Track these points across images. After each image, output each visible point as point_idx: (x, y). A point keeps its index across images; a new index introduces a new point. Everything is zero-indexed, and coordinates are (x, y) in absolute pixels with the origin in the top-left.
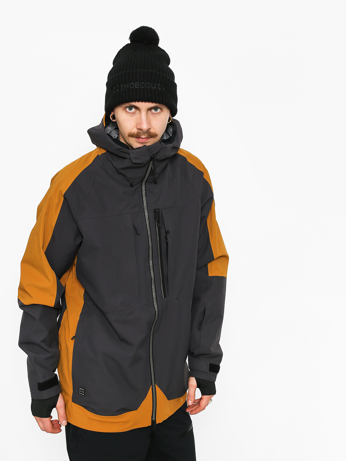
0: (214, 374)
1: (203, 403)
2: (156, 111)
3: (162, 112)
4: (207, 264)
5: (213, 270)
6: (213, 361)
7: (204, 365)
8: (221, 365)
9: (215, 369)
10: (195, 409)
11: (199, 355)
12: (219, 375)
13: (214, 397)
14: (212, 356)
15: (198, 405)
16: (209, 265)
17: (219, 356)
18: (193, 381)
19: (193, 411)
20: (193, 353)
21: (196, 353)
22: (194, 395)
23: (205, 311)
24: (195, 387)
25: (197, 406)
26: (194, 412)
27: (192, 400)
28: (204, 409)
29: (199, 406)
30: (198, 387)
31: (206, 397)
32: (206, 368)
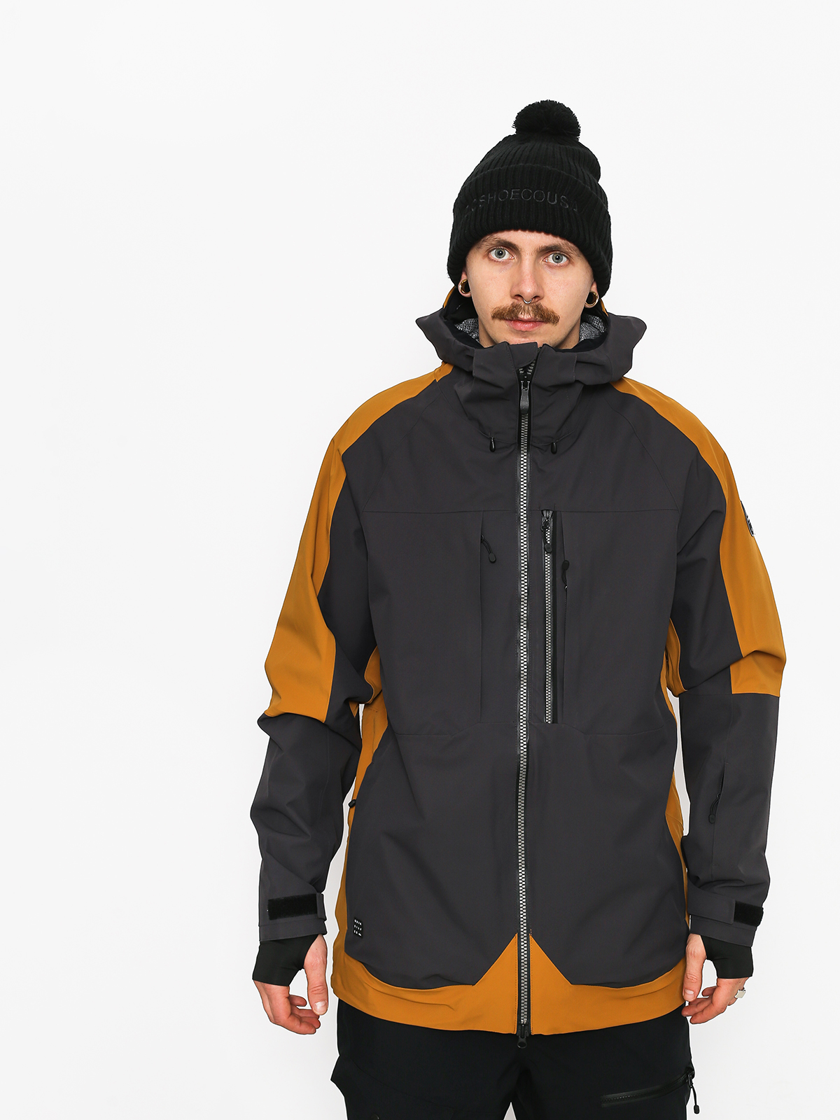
0: (748, 927)
1: (720, 997)
2: (557, 262)
3: (571, 265)
4: (729, 667)
5: (744, 681)
6: (746, 898)
7: (722, 905)
8: (766, 906)
9: (752, 916)
10: (703, 1011)
11: (712, 882)
12: (761, 931)
13: (749, 983)
14: (743, 885)
15: (708, 1002)
16: (733, 669)
17: (761, 885)
18: (696, 945)
19: (698, 1015)
20: (698, 878)
21: (703, 876)
22: (699, 977)
23: (722, 777)
24: (701, 959)
25: (706, 1004)
26: (699, 1018)
27: (694, 989)
28: (723, 1010)
29: (712, 1002)
30: (709, 957)
31: (726, 982)
32: (728, 912)
